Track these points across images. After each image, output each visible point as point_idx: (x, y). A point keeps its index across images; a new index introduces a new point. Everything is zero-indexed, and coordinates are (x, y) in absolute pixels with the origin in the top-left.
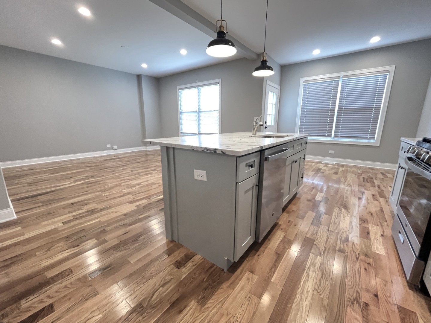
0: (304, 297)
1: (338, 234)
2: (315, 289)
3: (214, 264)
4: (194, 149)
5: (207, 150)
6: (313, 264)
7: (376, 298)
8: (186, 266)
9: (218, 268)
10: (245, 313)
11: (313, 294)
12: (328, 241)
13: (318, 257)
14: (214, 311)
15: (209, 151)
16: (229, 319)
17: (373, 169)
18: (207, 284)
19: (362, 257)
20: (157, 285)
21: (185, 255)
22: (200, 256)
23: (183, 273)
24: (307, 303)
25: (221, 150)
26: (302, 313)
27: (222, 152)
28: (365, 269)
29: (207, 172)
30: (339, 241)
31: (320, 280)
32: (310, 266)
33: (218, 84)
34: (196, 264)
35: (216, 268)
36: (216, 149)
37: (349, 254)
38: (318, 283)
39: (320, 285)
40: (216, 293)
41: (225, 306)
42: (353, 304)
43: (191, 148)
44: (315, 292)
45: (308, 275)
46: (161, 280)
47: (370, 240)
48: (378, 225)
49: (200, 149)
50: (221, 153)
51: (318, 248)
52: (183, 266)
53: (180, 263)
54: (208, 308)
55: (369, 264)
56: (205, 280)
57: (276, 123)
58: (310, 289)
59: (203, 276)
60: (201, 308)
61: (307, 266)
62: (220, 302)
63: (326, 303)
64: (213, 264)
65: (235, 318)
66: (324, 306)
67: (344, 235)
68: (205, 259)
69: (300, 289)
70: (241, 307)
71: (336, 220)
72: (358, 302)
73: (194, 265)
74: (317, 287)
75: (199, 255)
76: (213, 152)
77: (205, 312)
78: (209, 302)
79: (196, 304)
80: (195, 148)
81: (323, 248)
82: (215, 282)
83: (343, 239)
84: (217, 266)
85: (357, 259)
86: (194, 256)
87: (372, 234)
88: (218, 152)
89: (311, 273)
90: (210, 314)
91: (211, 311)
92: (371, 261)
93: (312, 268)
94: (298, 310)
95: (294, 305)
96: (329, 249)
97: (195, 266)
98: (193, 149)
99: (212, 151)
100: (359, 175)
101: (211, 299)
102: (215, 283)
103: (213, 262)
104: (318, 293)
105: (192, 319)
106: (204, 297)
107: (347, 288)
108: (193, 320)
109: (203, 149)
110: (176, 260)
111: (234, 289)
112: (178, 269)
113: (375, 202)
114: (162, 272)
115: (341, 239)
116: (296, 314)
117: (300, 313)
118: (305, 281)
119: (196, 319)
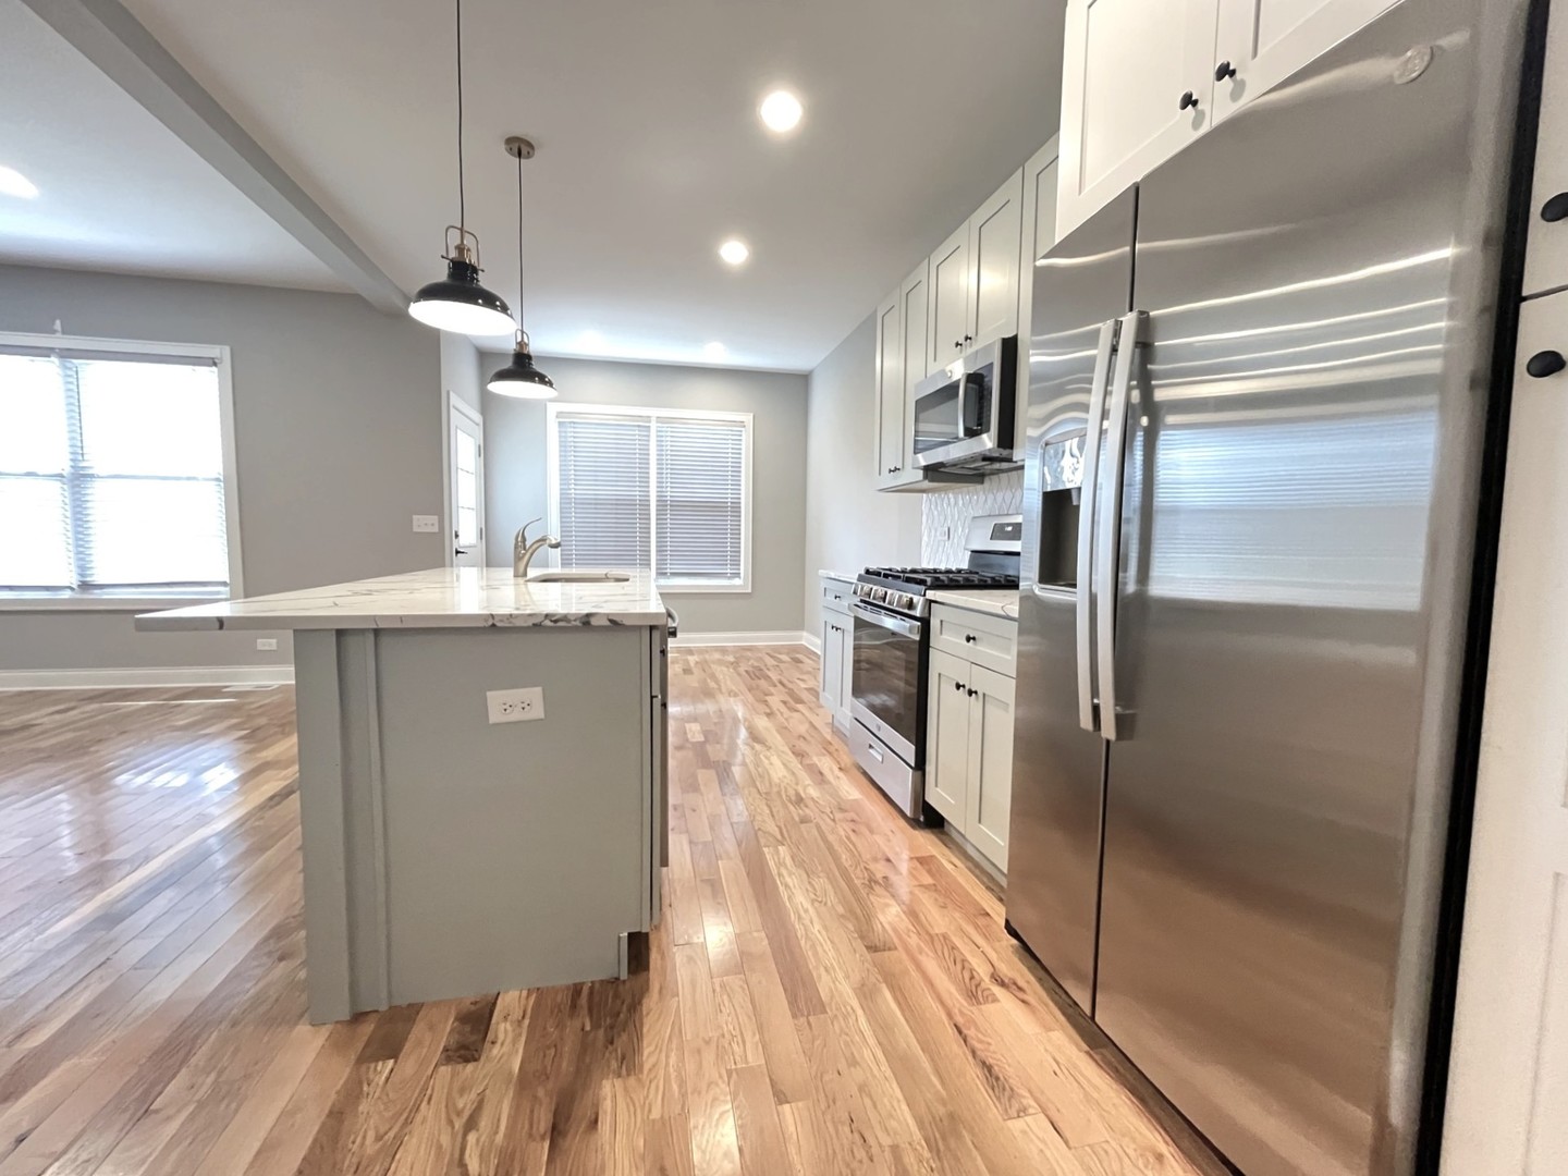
0: (807, 922)
1: (779, 793)
2: (813, 901)
3: (578, 981)
4: (499, 624)
5: (556, 621)
6: (781, 864)
7: (888, 863)
8: (496, 1037)
9: (597, 986)
10: (737, 1015)
11: (816, 908)
12: (775, 814)
13: (780, 848)
14: (673, 1060)
15: (560, 624)
16: (718, 1047)
17: (750, 649)
18: (601, 1032)
19: (839, 816)
20: (445, 1140)
21: (456, 1019)
22: (517, 993)
23: (505, 1058)
24: (817, 927)
25: (608, 615)
26: (822, 945)
27: (610, 621)
28: (854, 831)
29: (543, 690)
30: (792, 808)
31: (809, 883)
32: (778, 869)
33: (215, 364)
34: (523, 1017)
35: (592, 989)
36: (589, 615)
37: (818, 820)
38: (809, 889)
39: (815, 889)
40: (645, 1030)
41: (688, 1035)
42: (872, 888)
43: (486, 621)
44: (816, 904)
45: (787, 886)
46: (443, 1121)
47: (830, 783)
48: (824, 755)
49: (526, 622)
50: (608, 623)
51: (769, 833)
52: (487, 1045)
53: (462, 1047)
54: (654, 1066)
55: (853, 821)
56: (588, 1028)
57: (481, 538)
58: (807, 905)
59: (572, 1027)
60: (639, 1080)
61: (775, 872)
62: (670, 1037)
63: (841, 910)
64: (575, 985)
65: (726, 1036)
66: (842, 916)
67: (791, 792)
68: (538, 989)
69: (792, 915)
70: (721, 1011)
71: (760, 769)
72: (876, 882)
73: (520, 1023)
74: (813, 896)
75: (507, 991)
76: (578, 623)
77: (655, 1077)
78: (646, 1053)
79: (618, 1083)
80: (501, 621)
81: (776, 829)
82: (618, 1014)
83: (793, 798)
84: (592, 982)
85: (834, 820)
86: (494, 1004)
87: (826, 771)
88: (594, 622)
89: (788, 880)
90: (671, 1070)
91: (667, 1064)
92: (852, 815)
93: (784, 872)
94: (813, 947)
95: (803, 943)
96: (785, 825)
97: (527, 1022)
98: (493, 625)
99: (575, 620)
100: (735, 665)
101: (645, 1045)
102: (622, 1016)
103: (571, 982)
104: (821, 902)
105: (639, 1111)
106: (623, 1058)
107: (851, 870)
108: (643, 1114)
109: (537, 621)
110: (441, 1048)
111: (678, 995)
112: (475, 1063)
113: (795, 715)
114: (424, 1103)
115: (790, 801)
116: (816, 954)
117: (819, 949)
118: (789, 898)
119: (647, 1102)
